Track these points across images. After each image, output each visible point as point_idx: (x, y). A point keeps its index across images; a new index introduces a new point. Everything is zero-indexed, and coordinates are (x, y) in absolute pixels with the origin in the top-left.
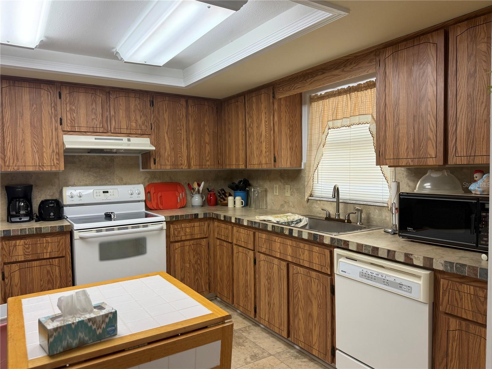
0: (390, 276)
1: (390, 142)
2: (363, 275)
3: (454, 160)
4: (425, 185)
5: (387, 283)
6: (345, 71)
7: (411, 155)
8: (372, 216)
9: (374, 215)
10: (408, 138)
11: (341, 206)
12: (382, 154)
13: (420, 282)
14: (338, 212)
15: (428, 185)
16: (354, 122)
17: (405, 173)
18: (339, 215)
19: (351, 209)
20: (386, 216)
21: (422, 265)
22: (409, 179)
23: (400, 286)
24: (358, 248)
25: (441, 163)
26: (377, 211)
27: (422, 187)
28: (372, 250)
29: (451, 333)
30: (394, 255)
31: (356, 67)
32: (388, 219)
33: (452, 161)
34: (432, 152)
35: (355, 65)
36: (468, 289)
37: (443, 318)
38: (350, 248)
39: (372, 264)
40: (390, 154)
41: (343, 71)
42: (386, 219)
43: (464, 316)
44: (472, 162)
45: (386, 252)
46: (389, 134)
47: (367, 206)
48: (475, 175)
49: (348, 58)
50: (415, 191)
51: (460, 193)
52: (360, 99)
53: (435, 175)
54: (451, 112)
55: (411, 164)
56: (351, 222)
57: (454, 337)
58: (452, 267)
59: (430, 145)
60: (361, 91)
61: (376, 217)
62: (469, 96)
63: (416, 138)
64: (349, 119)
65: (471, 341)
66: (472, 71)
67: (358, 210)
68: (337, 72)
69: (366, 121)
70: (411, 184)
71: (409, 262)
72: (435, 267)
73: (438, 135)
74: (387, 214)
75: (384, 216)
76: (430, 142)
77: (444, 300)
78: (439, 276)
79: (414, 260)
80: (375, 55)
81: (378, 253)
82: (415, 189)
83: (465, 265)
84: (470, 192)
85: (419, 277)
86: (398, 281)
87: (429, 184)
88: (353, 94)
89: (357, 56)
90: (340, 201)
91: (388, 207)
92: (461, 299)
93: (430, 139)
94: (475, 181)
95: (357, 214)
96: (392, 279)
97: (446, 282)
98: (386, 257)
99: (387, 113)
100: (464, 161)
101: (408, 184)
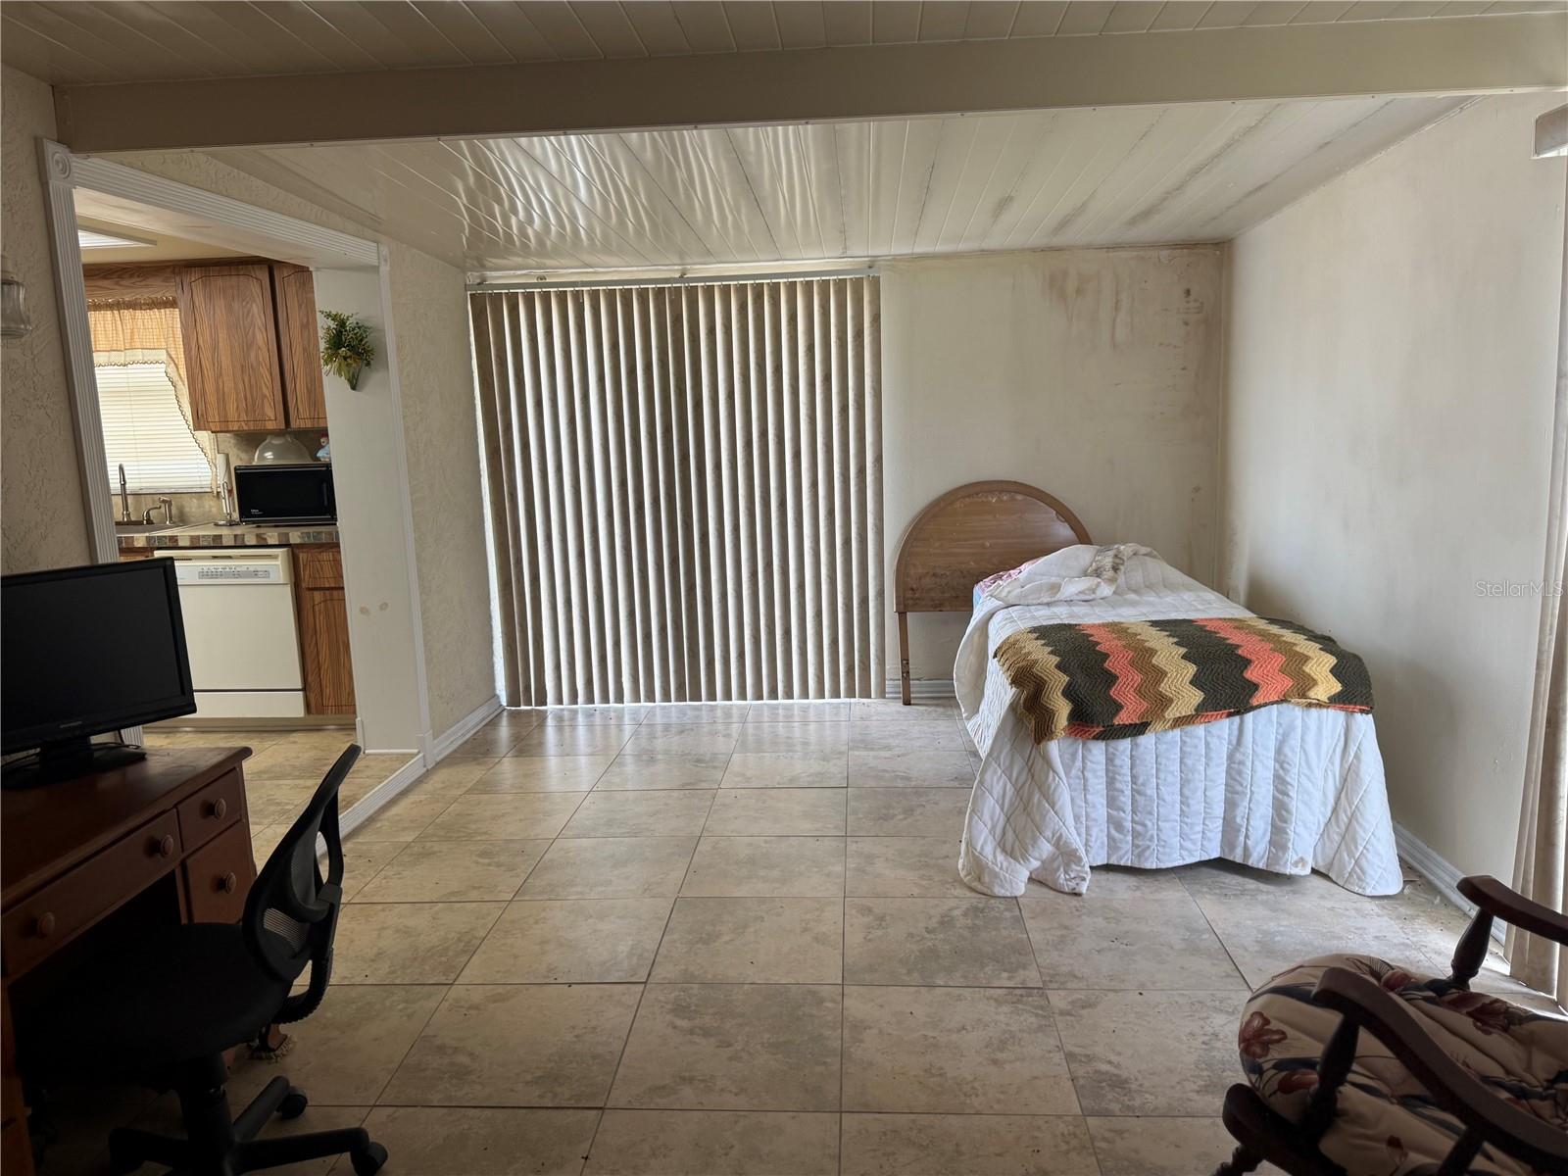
0: (241, 566)
1: (212, 398)
2: (203, 575)
3: (298, 423)
4: (266, 455)
5: (238, 575)
6: (121, 285)
7: (244, 417)
8: (187, 509)
9: (191, 508)
10: (237, 394)
11: (130, 500)
12: (202, 415)
13: (278, 562)
14: (127, 510)
15: (269, 455)
16: (133, 358)
17: (232, 441)
18: (128, 515)
19: (147, 504)
20: (210, 507)
21: (277, 543)
22: (239, 449)
23: (255, 574)
24: (192, 542)
25: (283, 427)
26: (195, 501)
27: (261, 457)
28: (213, 540)
29: (316, 608)
30: (243, 540)
31: (142, 284)
32: (214, 510)
33: (295, 424)
34: (270, 413)
35: (138, 280)
36: (327, 556)
37: (306, 595)
38: (181, 544)
39: (215, 557)
40: (214, 415)
41: (117, 283)
42: (210, 511)
43: (327, 585)
44: (316, 426)
45: (232, 537)
46: (210, 387)
47: (178, 495)
48: (322, 440)
49: (125, 266)
50: (254, 464)
51: (309, 461)
52: (140, 322)
53: (276, 442)
54: (287, 367)
55: (246, 428)
56: (153, 523)
57: (320, 610)
58: (309, 537)
59: (267, 405)
60: (141, 309)
61: (194, 510)
62: (304, 350)
63: (248, 395)
64: (123, 353)
65: (336, 607)
66: (305, 321)
67: (164, 501)
68: (105, 283)
69: (157, 358)
70: (244, 456)
71: (262, 543)
72: (292, 541)
73: (275, 393)
74: (212, 503)
75: (207, 507)
76: (266, 401)
77: (305, 575)
78: (296, 551)
79: (268, 539)
80: (173, 272)
81: (221, 542)
82: (253, 460)
83: (322, 532)
84: (318, 459)
85: (275, 557)
86: (252, 569)
87: (270, 453)
88: (126, 313)
89: (143, 267)
90: (128, 492)
91: (212, 492)
92: (322, 569)
93: (266, 396)
94: (323, 447)
95: (163, 510)
96: (244, 569)
97: (305, 555)
98: (233, 544)
99: (202, 359)
100: (309, 425)
101: (238, 456)
